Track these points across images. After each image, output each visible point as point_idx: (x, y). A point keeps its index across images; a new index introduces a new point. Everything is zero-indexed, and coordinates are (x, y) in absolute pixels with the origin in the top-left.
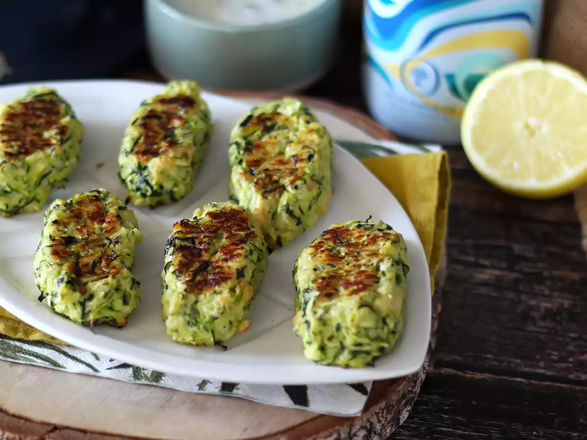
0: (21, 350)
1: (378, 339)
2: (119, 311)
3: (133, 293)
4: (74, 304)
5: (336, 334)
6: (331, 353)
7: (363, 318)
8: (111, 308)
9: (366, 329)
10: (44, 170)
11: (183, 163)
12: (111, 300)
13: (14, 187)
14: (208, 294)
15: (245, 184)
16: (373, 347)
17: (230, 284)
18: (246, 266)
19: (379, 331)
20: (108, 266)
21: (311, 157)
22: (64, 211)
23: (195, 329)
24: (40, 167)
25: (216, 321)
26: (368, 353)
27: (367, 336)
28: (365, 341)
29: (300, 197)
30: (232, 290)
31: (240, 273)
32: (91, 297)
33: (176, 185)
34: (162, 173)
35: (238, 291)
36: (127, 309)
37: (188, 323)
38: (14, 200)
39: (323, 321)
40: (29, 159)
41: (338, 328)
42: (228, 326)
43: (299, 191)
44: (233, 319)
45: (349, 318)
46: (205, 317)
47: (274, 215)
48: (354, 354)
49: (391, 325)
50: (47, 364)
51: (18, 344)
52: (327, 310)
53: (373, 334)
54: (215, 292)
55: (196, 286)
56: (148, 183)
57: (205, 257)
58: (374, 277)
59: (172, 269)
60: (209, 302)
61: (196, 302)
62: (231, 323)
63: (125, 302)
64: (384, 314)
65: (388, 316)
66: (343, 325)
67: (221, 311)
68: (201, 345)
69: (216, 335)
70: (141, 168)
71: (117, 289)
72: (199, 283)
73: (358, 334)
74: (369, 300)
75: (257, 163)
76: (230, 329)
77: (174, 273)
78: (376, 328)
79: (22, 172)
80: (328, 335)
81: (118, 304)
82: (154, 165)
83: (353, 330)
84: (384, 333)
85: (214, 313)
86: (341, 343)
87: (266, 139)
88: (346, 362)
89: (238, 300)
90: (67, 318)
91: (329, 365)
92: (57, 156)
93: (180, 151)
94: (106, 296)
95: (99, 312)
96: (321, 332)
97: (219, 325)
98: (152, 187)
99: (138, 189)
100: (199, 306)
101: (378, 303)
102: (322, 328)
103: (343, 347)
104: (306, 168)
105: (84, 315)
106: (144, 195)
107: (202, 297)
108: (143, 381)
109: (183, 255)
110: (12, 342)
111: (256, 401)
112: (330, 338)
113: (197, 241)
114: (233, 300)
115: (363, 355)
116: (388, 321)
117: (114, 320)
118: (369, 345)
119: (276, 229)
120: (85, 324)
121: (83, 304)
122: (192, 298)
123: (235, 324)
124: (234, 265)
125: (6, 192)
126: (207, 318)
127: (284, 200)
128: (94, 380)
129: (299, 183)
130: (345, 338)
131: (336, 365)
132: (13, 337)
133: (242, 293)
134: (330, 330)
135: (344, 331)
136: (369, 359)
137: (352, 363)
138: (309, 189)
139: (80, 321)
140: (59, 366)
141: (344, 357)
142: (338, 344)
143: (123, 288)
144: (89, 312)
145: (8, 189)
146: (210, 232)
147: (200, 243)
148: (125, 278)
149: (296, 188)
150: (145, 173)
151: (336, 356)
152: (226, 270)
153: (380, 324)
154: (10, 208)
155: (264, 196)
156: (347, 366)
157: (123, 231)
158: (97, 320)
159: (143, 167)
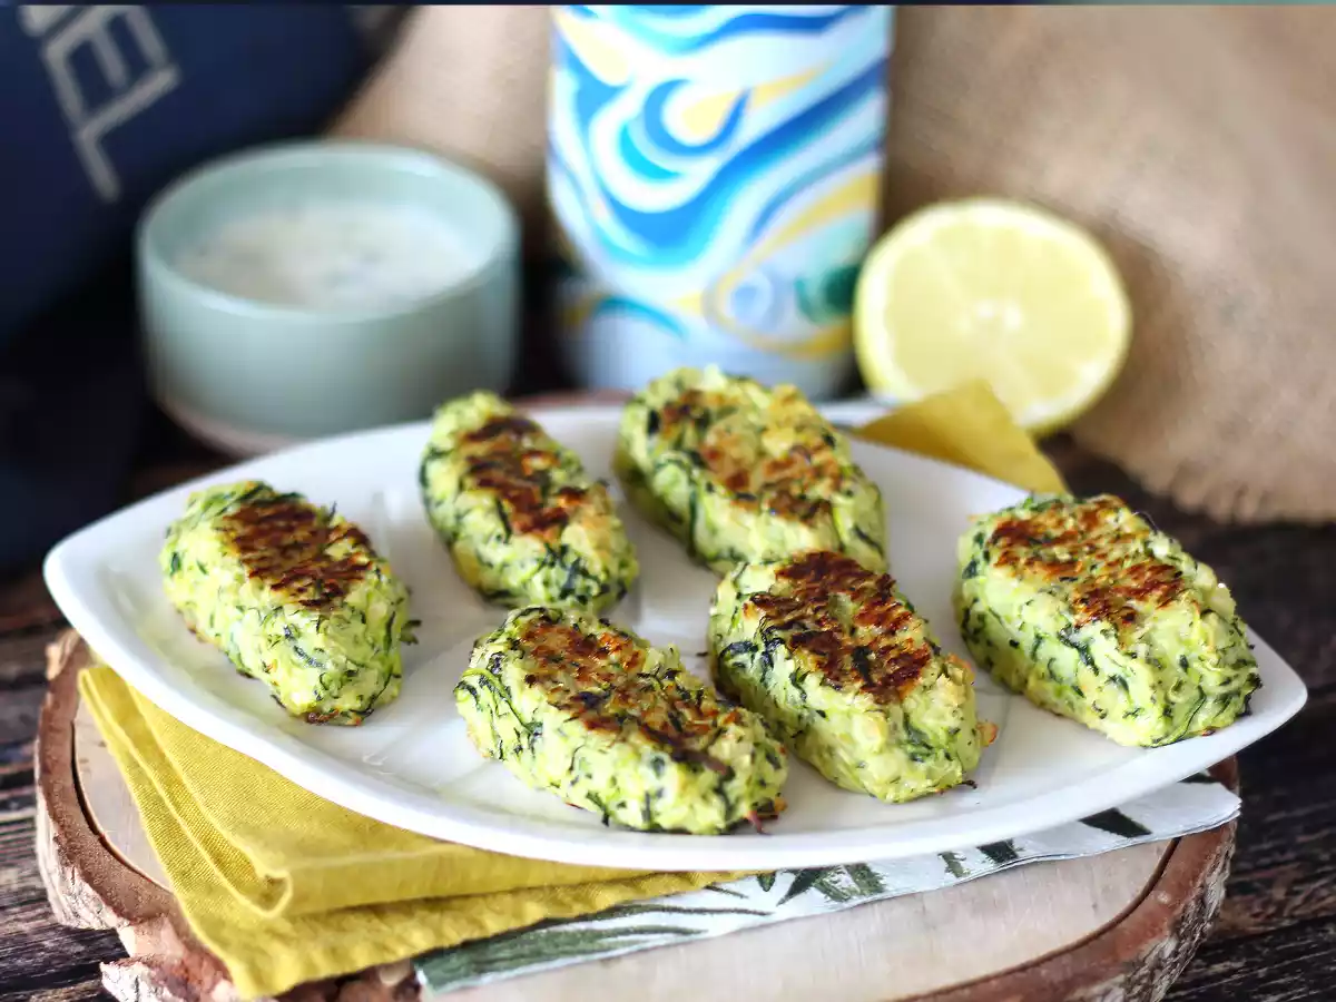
0: (599, 935)
1: (1241, 663)
2: (772, 785)
4: (704, 797)
5: (1184, 677)
8: (762, 783)
9: (1224, 651)
10: (388, 612)
12: (756, 768)
13: (359, 659)
14: (915, 695)
15: (750, 520)
16: (1240, 680)
17: (934, 666)
19: (1238, 649)
20: (700, 714)
21: (828, 440)
23: (930, 762)
24: (380, 609)
25: (959, 736)
26: (1238, 693)
27: (1230, 663)
28: (1229, 672)
29: (863, 507)
30: (948, 674)
31: (934, 646)
32: (728, 773)
33: (623, 565)
34: (599, 547)
36: (781, 777)
37: (913, 758)
38: (369, 685)
39: (1156, 663)
40: (352, 600)
41: (1185, 664)
42: (972, 740)
43: (857, 499)
45: (1197, 641)
46: (937, 735)
47: (843, 552)
48: (1223, 701)
50: (670, 938)
51: (582, 926)
52: (1149, 641)
53: (1233, 657)
54: (925, 688)
55: (884, 690)
56: (585, 574)
57: (847, 641)
58: (1164, 569)
59: (812, 680)
60: (927, 706)
61: (907, 717)
62: (974, 733)
63: (774, 764)
66: (1190, 655)
67: (959, 715)
68: (946, 789)
69: (963, 761)
70: (558, 554)
72: (885, 684)
73: (1219, 663)
75: (739, 480)
76: (975, 743)
77: (823, 684)
78: (1234, 645)
79: (358, 628)
80: (1171, 684)
81: (768, 771)
82: (579, 539)
83: (1213, 658)
84: (1244, 651)
86: (1199, 689)
87: (712, 438)
88: (1209, 723)
91: (1178, 740)
93: (598, 502)
94: (753, 760)
96: (1159, 682)
97: (963, 742)
99: (565, 593)
100: (914, 720)
101: (1217, 602)
103: (1203, 696)
105: (728, 810)
106: (582, 599)
109: (813, 651)
110: (571, 928)
111: (1063, 857)
112: (1178, 688)
113: (809, 623)
115: (1232, 700)
117: (769, 804)
118: (1236, 677)
120: (731, 829)
121: (719, 791)
122: (896, 710)
123: (978, 733)
124: (911, 636)
125: (350, 673)
126: (943, 736)
127: (843, 523)
128: (767, 932)
129: (846, 485)
130: (1202, 678)
131: (1192, 736)
134: (1173, 673)
135: (1195, 665)
136: (1240, 703)
137: (1220, 720)
139: (721, 825)
140: (699, 932)
141: (1207, 713)
142: (1196, 693)
143: (761, 740)
144: (736, 803)
145: (352, 667)
146: (817, 600)
147: (818, 623)
148: (752, 722)
149: (849, 494)
150: (570, 559)
151: (1191, 718)
152: (908, 648)
153: (1235, 636)
154: (365, 703)
155: (812, 526)
156: (1211, 731)
159: (557, 550)
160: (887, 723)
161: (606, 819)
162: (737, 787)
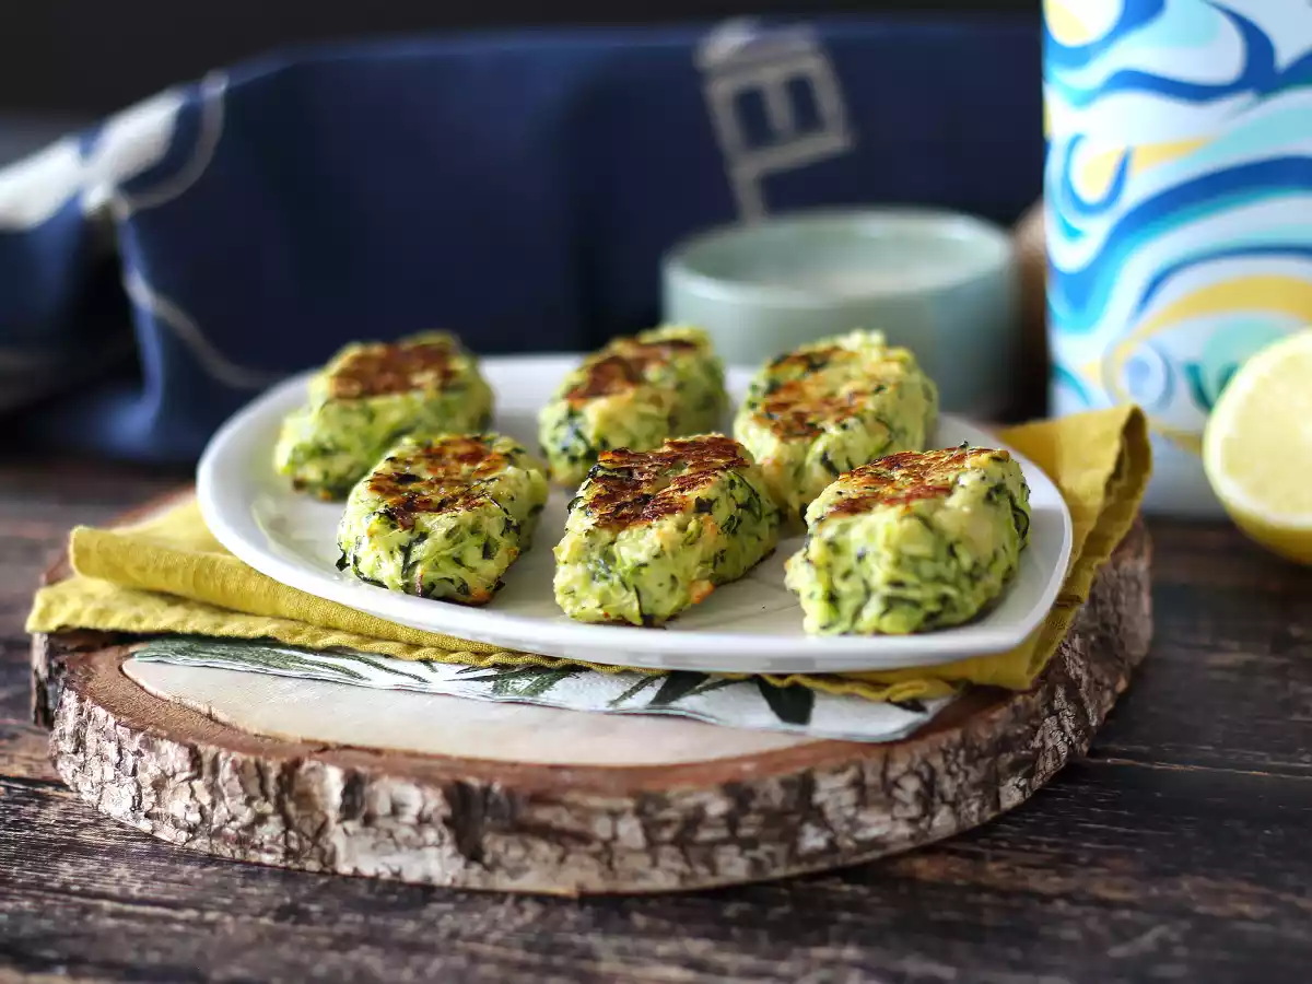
0: (299, 660)
1: (939, 579)
2: (473, 570)
3: (505, 542)
4: (391, 553)
5: (856, 567)
6: (847, 607)
7: (907, 536)
8: (458, 561)
9: (915, 559)
10: (400, 422)
11: (652, 410)
12: (459, 546)
14: (635, 530)
15: (754, 432)
16: (927, 594)
17: (678, 515)
18: (716, 500)
19: (941, 567)
21: (879, 389)
22: (414, 450)
23: (604, 585)
24: (395, 417)
25: (644, 571)
26: (916, 604)
27: (917, 572)
28: (909, 578)
29: (851, 443)
30: (682, 528)
31: (703, 506)
32: (423, 536)
34: (609, 419)
35: (692, 526)
36: (491, 568)
37: (593, 577)
38: (339, 465)
39: (834, 547)
40: (377, 403)
41: (861, 558)
42: (668, 585)
43: (848, 433)
44: (679, 574)
45: (880, 539)
46: (623, 564)
47: (799, 470)
48: (890, 604)
49: (966, 561)
50: (338, 675)
51: (295, 654)
52: (844, 529)
53: (928, 569)
54: (650, 527)
55: (618, 520)
56: (579, 435)
57: (646, 489)
58: (945, 491)
59: (581, 504)
60: (634, 540)
61: (612, 543)
62: (673, 578)
63: (487, 552)
64: (951, 538)
65: (958, 542)
66: (871, 550)
67: (654, 552)
69: (644, 598)
70: (573, 415)
71: (475, 530)
72: (624, 517)
73: (898, 563)
74: (925, 512)
75: (784, 406)
76: (673, 589)
77: (581, 508)
78: (934, 560)
80: (840, 570)
81: (473, 556)
82: (594, 412)
83: (888, 556)
84: (950, 571)
85: (642, 557)
86: (865, 582)
87: (810, 378)
88: (874, 624)
89: (690, 542)
90: (380, 584)
91: (844, 633)
92: (427, 404)
93: (646, 391)
94: (449, 535)
95: (435, 566)
96: (829, 566)
97: (652, 580)
98: (586, 442)
99: (565, 450)
100: (616, 548)
101: (941, 517)
102: (831, 558)
103: (868, 592)
104: (870, 404)
105: (408, 569)
106: (573, 460)
107: (623, 535)
108: (510, 696)
109: (605, 488)
110: (285, 652)
111: (713, 721)
112: (846, 575)
113: (636, 473)
114: (680, 537)
115: (906, 608)
116: (959, 550)
117: (464, 588)
118: (917, 587)
119: (801, 493)
120: (408, 589)
121: (406, 550)
122: (606, 535)
123: (681, 583)
124: (693, 495)
125: (326, 451)
126: (629, 565)
127: (819, 447)
128: (420, 696)
129: (850, 421)
130: (871, 572)
131: (860, 633)
132: (288, 641)
133: (700, 531)
134: (848, 561)
135: (869, 559)
136: (918, 616)
137: (886, 623)
138: (870, 432)
139: (400, 582)
140: (360, 678)
141: (873, 610)
142: (861, 587)
143: (485, 528)
144: (415, 564)
145: (330, 446)
147: (641, 474)
148: (491, 516)
149: (844, 427)
150: (578, 421)
151: (857, 613)
152: (678, 501)
153: (943, 553)
154: (331, 481)
155: (784, 441)
156: (878, 633)
157: (510, 471)
158: (433, 586)
159: (576, 411)
160: (585, 540)
161: (342, 564)
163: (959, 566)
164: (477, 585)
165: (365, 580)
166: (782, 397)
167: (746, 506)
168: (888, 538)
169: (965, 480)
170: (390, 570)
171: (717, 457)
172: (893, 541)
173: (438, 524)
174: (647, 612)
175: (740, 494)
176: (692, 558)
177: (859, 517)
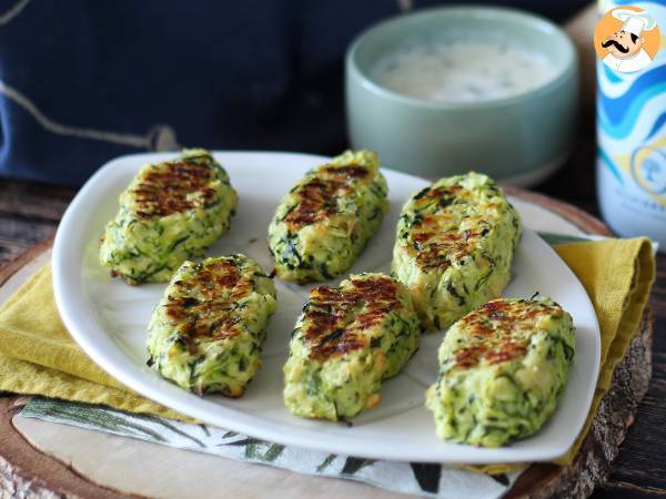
1: (517, 415)
2: (234, 378)
3: (252, 359)
4: (183, 366)
5: (468, 407)
6: (463, 429)
7: (500, 389)
8: (224, 373)
9: (503, 403)
10: (181, 233)
11: (341, 234)
12: (224, 364)
13: (142, 250)
14: (334, 361)
15: (406, 257)
16: (510, 424)
17: (360, 351)
18: (383, 336)
19: (519, 407)
20: (228, 328)
21: (485, 232)
22: (192, 273)
23: (315, 398)
24: (176, 230)
25: (340, 391)
26: (504, 430)
27: (505, 411)
28: (501, 415)
29: (466, 274)
30: (362, 359)
31: (375, 343)
32: (203, 358)
33: (329, 258)
34: (313, 242)
35: (368, 360)
36: (244, 376)
37: (308, 392)
38: (142, 265)
39: (455, 392)
40: (164, 220)
42: (353, 398)
43: (465, 267)
44: (360, 391)
45: (484, 389)
46: (327, 385)
47: (434, 292)
48: (488, 430)
49: (534, 401)
50: (149, 437)
51: (121, 416)
52: (461, 380)
53: (511, 409)
54: (343, 360)
55: (322, 353)
56: (296, 253)
57: (340, 324)
58: (523, 350)
59: (299, 335)
60: (334, 369)
61: (320, 369)
62: (357, 395)
63: (242, 367)
64: (526, 387)
65: (530, 390)
66: (477, 396)
67: (346, 379)
68: (323, 419)
69: (339, 407)
70: (291, 236)
71: (234, 352)
72: (327, 349)
73: (493, 406)
74: (510, 371)
75: (424, 237)
76: (357, 401)
77: (300, 339)
78: (515, 402)
79: (154, 234)
80: (459, 407)
81: (233, 369)
82: (306, 233)
83: (487, 402)
84: (524, 410)
85: (338, 382)
86: (474, 417)
87: (440, 213)
88: (479, 440)
89: (368, 370)
90: (174, 383)
91: (461, 443)
92: (197, 219)
93: (338, 220)
94: (219, 357)
95: (210, 377)
96: (452, 404)
97: (343, 396)
98: (300, 258)
99: (286, 260)
100: (322, 374)
101: (520, 375)
102: (453, 399)
103: (475, 422)
104: (478, 244)
105: (193, 378)
106: (291, 267)
107: (326, 364)
108: (256, 460)
109: (315, 322)
110: (115, 414)
111: (381, 486)
112: (462, 411)
113: (333, 309)
114: (361, 368)
115: (497, 432)
116: (530, 395)
117: (227, 388)
118: (505, 420)
119: (435, 308)
120: (193, 390)
121: (192, 366)
122: (316, 364)
123: (361, 397)
124: (370, 333)
125: (133, 255)
126: (330, 387)
127: (446, 277)
128: (200, 456)
129: (466, 258)
130: (478, 411)
131: (469, 444)
132: (116, 407)
133: (373, 363)
134: (463, 402)
135: (477, 402)
136: (505, 437)
137: (486, 441)
138: (478, 266)
139: (188, 385)
140: (164, 440)
141: (477, 433)
142: (471, 419)
143: (240, 351)
144: (198, 376)
145: (135, 251)
146: (350, 300)
147: (337, 311)
148: (244, 342)
149: (462, 263)
150: (295, 241)
151: (468, 433)
152: (360, 338)
153: (521, 398)
154: (137, 274)
155: (424, 271)
156: (481, 445)
157: (254, 296)
158: (208, 387)
159: (293, 234)
160: (303, 368)
161: (150, 363)
162: (201, 367)
163: (530, 406)
164: (235, 387)
165: (166, 379)
166: (425, 229)
167: (402, 333)
168: (488, 390)
169: (535, 341)
170: (182, 377)
171: (384, 299)
172: (491, 392)
173: (212, 348)
174: (340, 413)
175: (397, 328)
176: (369, 380)
177: (471, 371)
